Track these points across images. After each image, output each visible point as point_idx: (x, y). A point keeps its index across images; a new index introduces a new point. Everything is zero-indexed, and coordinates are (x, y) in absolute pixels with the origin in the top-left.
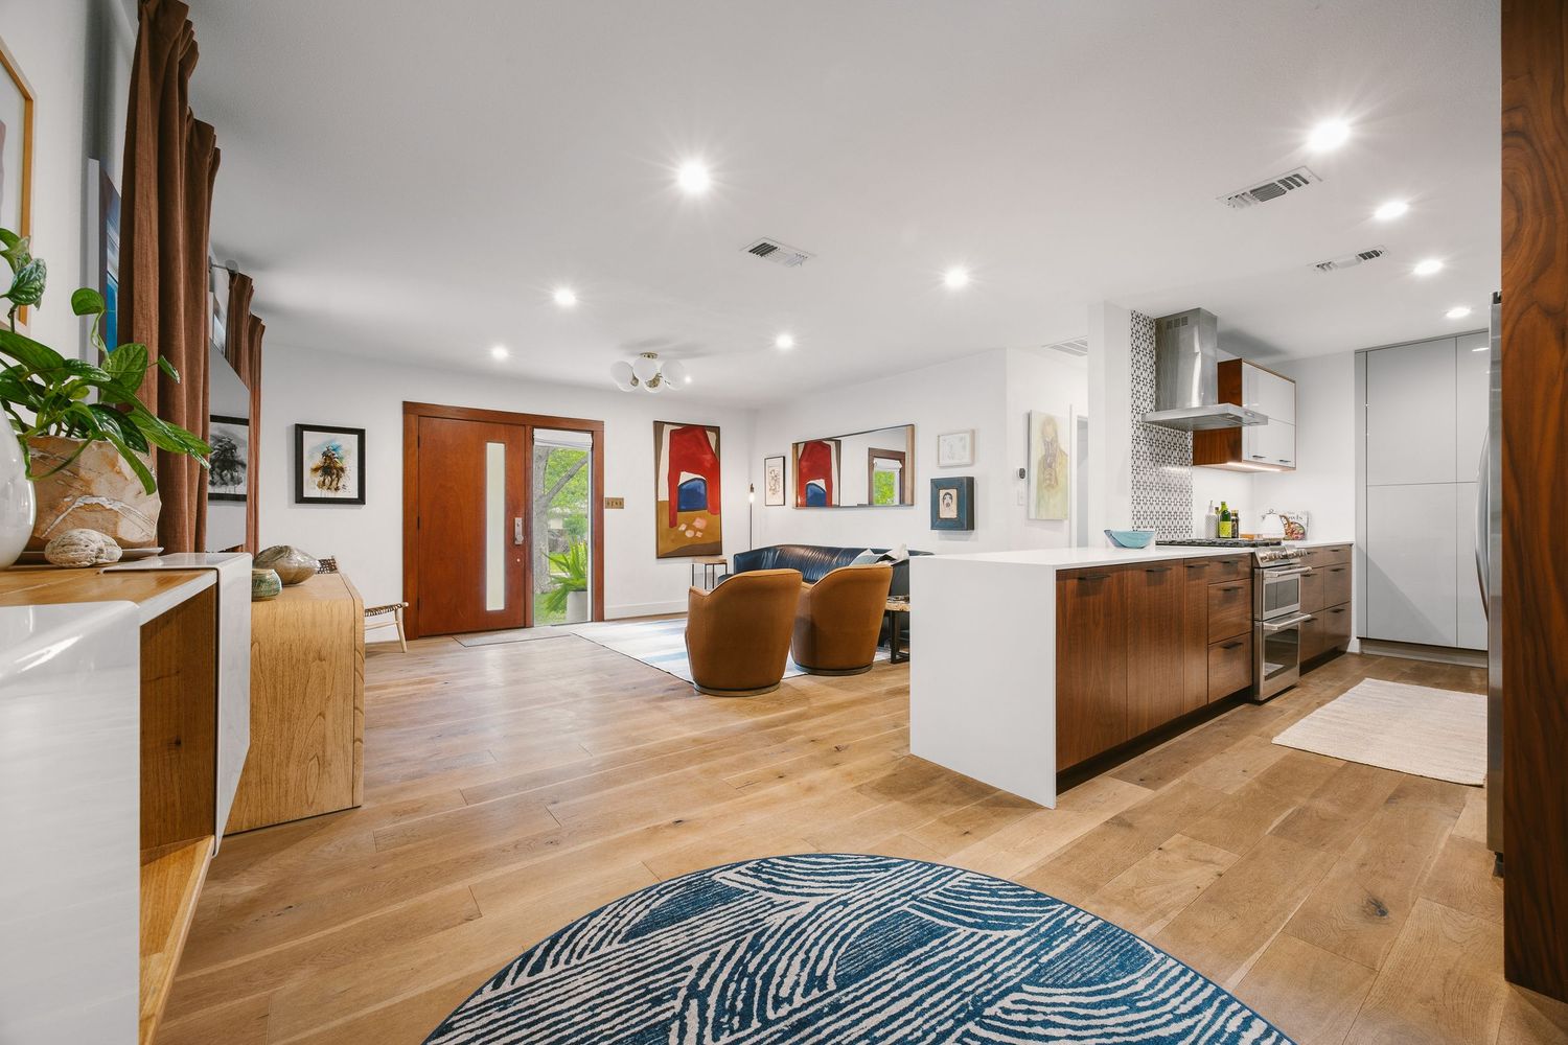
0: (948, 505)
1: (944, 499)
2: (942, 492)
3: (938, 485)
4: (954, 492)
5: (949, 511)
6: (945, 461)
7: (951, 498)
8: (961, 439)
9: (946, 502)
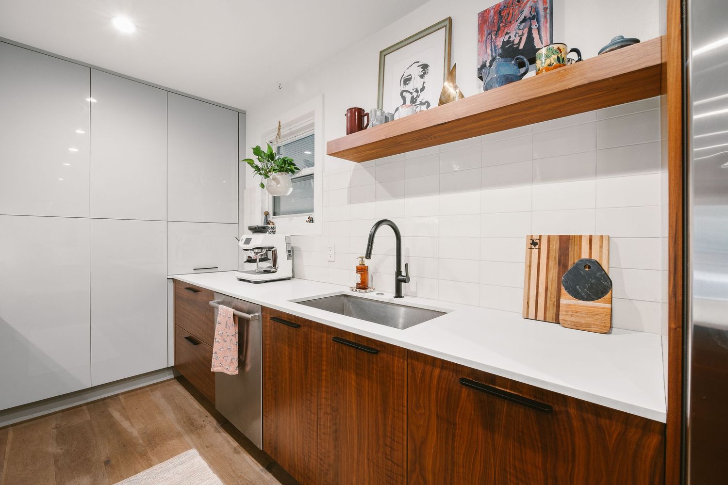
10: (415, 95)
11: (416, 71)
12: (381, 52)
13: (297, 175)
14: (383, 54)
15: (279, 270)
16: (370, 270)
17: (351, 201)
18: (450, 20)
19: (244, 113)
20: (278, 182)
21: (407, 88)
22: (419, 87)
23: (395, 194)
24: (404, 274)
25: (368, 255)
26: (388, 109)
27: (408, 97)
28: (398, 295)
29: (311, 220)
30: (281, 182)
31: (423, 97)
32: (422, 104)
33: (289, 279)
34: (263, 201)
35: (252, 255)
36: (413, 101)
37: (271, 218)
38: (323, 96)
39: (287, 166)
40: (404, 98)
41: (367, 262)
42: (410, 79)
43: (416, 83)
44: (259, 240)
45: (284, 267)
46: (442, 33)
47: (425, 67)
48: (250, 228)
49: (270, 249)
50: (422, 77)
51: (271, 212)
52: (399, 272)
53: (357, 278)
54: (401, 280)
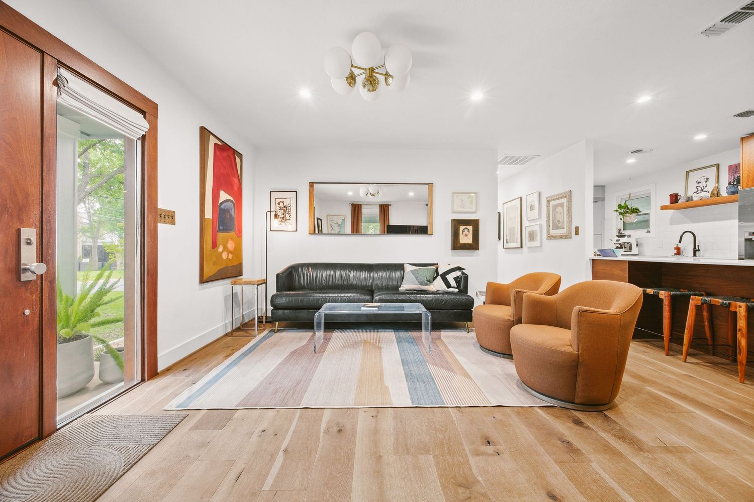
0: (466, 235)
1: (463, 231)
2: (462, 228)
3: (457, 224)
4: (470, 228)
5: (466, 238)
6: (457, 209)
7: (469, 231)
8: (469, 197)
9: (464, 233)
10: (703, 188)
11: (703, 180)
12: (687, 172)
13: (639, 214)
14: (688, 173)
15: (632, 251)
16: (681, 249)
17: (671, 224)
18: (718, 165)
19: (604, 187)
20: (630, 218)
21: (699, 185)
22: (705, 186)
23: (694, 222)
24: (697, 248)
25: (680, 242)
26: (690, 194)
27: (700, 189)
28: (695, 255)
29: (649, 232)
30: (632, 217)
31: (706, 189)
32: (705, 191)
33: (637, 255)
34: (617, 225)
35: (619, 246)
36: (702, 190)
37: (622, 231)
38: (656, 184)
39: (635, 211)
40: (698, 189)
41: (680, 245)
42: (700, 182)
43: (703, 184)
44: (623, 240)
45: (635, 250)
46: (715, 168)
47: (707, 179)
48: (617, 236)
49: (628, 243)
50: (706, 182)
51: (622, 229)
52: (695, 248)
53: (676, 251)
54: (696, 251)
